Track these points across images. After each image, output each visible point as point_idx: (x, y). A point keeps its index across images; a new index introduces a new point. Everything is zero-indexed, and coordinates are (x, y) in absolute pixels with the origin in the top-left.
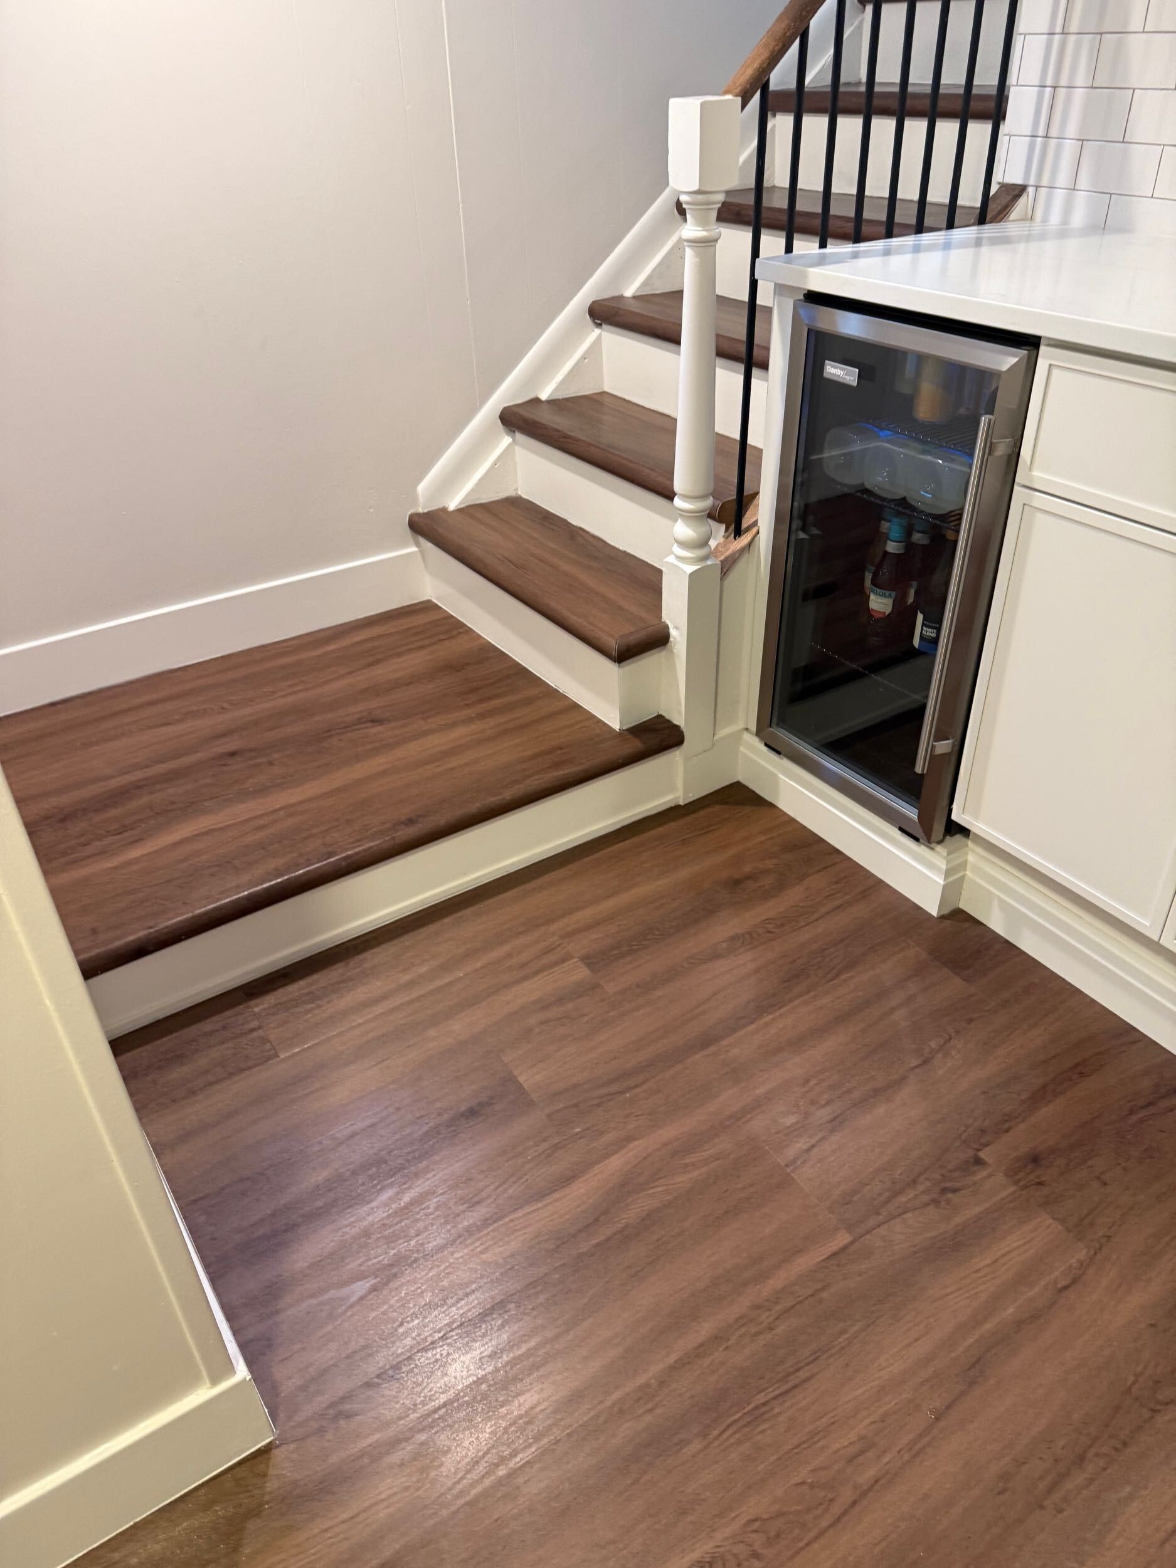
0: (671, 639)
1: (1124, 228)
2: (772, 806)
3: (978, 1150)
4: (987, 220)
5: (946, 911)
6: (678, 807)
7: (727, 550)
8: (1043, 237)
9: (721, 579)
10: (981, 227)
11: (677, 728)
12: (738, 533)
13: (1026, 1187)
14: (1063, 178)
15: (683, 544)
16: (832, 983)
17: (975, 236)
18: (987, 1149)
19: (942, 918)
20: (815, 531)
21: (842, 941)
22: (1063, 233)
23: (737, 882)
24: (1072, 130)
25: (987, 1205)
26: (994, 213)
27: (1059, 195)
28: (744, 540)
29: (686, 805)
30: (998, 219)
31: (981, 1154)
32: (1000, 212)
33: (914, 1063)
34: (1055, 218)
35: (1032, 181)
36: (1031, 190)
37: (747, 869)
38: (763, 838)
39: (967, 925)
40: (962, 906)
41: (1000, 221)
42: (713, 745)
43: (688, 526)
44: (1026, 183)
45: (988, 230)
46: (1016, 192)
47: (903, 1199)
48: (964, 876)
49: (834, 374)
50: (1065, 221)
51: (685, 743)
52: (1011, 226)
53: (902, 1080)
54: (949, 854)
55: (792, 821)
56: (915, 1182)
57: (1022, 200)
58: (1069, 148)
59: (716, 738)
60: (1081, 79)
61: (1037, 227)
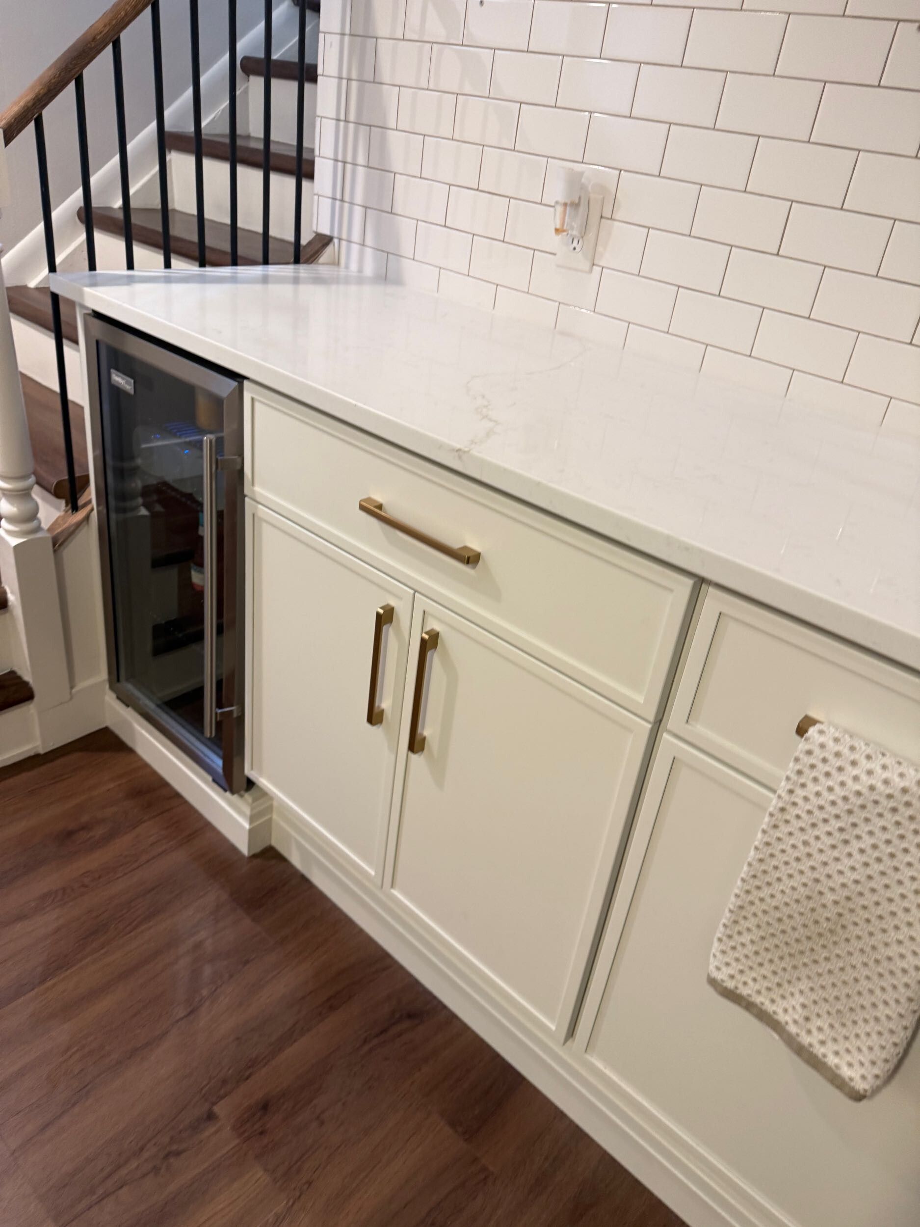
0: (10, 604)
1: (398, 281)
2: (130, 751)
3: (214, 1104)
4: (301, 261)
5: (257, 849)
6: (37, 756)
7: (65, 523)
8: (347, 281)
9: (55, 551)
10: (297, 266)
11: (26, 684)
12: (75, 508)
13: (248, 1138)
14: (356, 236)
15: (11, 520)
16: (128, 936)
17: (292, 274)
18: (222, 1102)
19: (254, 856)
20: (158, 508)
21: (153, 889)
22: (360, 280)
23: (70, 834)
24: (359, 198)
25: (206, 1165)
26: (308, 256)
27: (355, 248)
28: (80, 515)
29: (46, 754)
30: (310, 261)
31: (216, 1109)
32: (312, 256)
33: (181, 1014)
34: (354, 267)
35: (336, 234)
36: (336, 241)
37: (85, 818)
38: (111, 786)
39: (273, 862)
40: (274, 843)
41: (311, 263)
42: (71, 698)
43: (12, 504)
44: (332, 235)
45: (303, 270)
46: (323, 241)
47: (124, 1171)
48: (270, 820)
49: (118, 382)
50: (360, 270)
51: (36, 699)
52: (322, 268)
53: (165, 1033)
54: (255, 800)
55: (146, 766)
56: (142, 1149)
57: (329, 250)
58: (358, 211)
59: (74, 691)
60: (361, 160)
61: (342, 272)
